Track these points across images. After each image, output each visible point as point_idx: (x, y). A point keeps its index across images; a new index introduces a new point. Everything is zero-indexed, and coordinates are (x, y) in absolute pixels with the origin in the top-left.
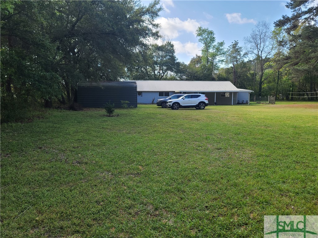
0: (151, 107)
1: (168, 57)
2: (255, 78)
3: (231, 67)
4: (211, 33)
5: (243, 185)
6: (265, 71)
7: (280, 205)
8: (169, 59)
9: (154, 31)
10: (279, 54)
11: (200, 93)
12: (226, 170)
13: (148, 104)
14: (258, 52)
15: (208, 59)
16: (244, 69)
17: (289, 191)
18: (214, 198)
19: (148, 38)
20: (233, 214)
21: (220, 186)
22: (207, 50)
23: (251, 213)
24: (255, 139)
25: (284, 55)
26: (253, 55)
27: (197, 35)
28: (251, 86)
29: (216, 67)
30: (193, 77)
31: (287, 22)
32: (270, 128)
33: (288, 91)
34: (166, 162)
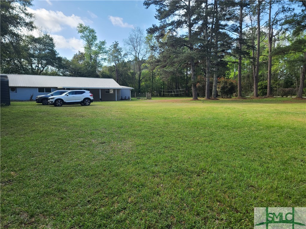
0: (29, 105)
1: (48, 51)
2: (135, 76)
3: (113, 65)
4: (93, 31)
5: (123, 173)
6: (143, 71)
7: (153, 185)
8: (48, 53)
9: (28, 20)
10: (152, 57)
11: (84, 89)
12: (109, 162)
13: (25, 101)
14: (136, 54)
15: (91, 57)
16: (125, 68)
17: (159, 172)
18: (97, 191)
19: (20, 28)
20: (113, 203)
21: (103, 178)
22: (90, 47)
23: (129, 198)
24: (135, 130)
25: (155, 59)
26: (132, 56)
27: (79, 32)
28: (131, 83)
29: (100, 64)
30: (77, 73)
31: (156, 31)
32: (147, 121)
33: (160, 89)
34: (46, 163)
